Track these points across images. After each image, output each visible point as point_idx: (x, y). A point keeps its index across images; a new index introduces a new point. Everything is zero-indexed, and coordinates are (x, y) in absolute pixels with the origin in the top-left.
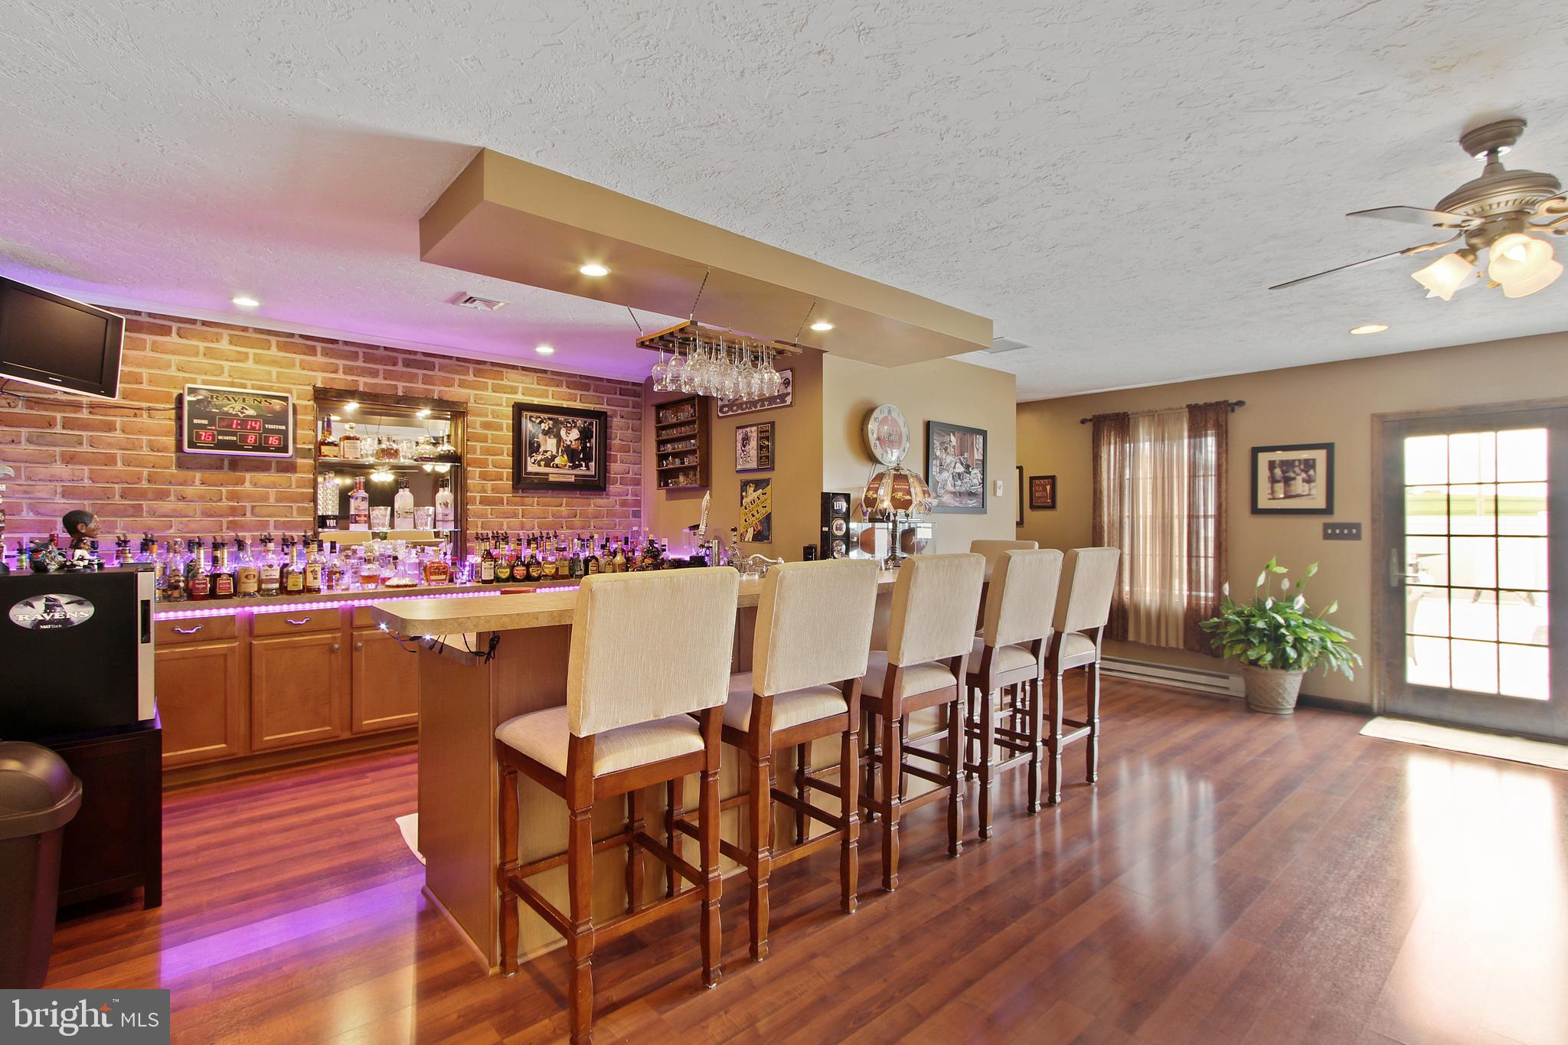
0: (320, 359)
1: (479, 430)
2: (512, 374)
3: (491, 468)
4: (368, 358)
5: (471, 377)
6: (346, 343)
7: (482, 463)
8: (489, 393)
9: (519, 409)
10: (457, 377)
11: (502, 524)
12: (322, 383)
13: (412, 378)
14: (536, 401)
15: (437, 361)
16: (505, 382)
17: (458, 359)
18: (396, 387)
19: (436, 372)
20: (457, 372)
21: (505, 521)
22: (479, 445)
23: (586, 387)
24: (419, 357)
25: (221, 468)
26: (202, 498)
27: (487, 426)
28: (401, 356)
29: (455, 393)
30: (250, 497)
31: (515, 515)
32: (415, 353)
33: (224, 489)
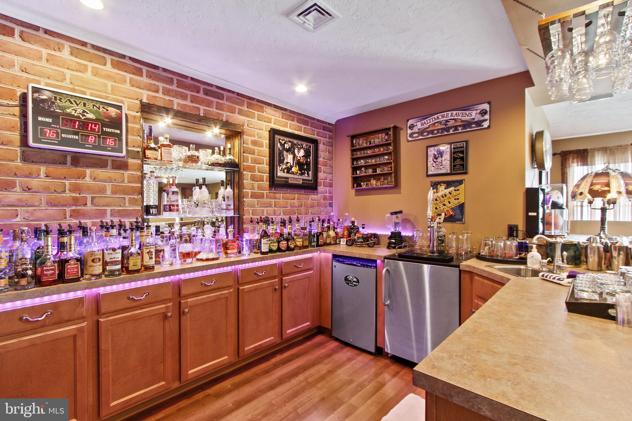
0: (145, 79)
1: (250, 146)
2: (269, 110)
3: (257, 173)
4: (180, 85)
5: (245, 108)
6: (165, 70)
7: (252, 169)
8: (255, 120)
9: (273, 133)
10: (237, 107)
11: (263, 211)
12: (147, 99)
13: (209, 104)
14: (282, 129)
15: (225, 93)
16: (264, 114)
17: (238, 94)
18: (199, 109)
19: (224, 102)
20: (237, 104)
21: (265, 209)
22: (250, 156)
23: (306, 123)
24: (214, 89)
25: (65, 163)
26: (47, 189)
27: (254, 143)
28: (202, 87)
29: (237, 118)
30: (89, 189)
31: (270, 206)
32: (212, 85)
33: (67, 182)
